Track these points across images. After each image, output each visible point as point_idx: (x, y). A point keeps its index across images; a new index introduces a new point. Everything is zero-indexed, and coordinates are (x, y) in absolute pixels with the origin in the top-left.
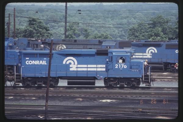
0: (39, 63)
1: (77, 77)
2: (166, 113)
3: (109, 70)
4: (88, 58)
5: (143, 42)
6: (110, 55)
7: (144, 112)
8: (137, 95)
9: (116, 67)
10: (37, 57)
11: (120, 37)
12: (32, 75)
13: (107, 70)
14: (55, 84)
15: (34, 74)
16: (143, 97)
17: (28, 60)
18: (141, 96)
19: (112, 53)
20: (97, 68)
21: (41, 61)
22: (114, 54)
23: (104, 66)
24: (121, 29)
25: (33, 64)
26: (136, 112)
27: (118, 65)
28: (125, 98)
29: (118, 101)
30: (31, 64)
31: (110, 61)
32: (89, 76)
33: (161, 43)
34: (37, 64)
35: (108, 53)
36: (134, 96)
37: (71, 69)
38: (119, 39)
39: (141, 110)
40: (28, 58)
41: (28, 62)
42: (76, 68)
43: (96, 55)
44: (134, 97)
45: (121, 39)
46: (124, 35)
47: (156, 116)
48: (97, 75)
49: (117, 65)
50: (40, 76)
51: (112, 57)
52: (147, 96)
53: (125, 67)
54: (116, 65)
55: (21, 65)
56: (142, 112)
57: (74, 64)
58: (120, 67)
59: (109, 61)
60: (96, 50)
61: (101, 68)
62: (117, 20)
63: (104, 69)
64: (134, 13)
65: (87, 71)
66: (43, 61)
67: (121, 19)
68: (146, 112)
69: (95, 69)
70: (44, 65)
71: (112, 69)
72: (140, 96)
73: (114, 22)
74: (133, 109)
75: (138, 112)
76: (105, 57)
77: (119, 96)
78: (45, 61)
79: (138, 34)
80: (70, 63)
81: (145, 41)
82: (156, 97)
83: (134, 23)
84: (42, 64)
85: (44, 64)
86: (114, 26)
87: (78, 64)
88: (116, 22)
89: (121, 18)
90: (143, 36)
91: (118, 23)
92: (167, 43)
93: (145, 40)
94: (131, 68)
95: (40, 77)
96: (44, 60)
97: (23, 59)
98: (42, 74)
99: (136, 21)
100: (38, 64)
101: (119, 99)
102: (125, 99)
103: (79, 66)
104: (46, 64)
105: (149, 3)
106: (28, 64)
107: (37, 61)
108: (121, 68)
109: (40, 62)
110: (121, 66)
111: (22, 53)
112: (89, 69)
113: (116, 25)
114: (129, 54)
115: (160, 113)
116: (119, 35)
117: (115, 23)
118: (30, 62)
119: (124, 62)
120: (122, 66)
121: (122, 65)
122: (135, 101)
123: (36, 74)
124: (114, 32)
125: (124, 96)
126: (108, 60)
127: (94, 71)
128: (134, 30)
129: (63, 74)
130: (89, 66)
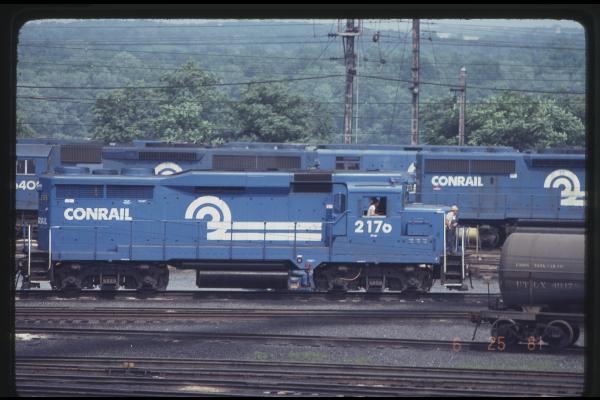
0: (108, 215)
1: (230, 261)
2: (211, 375)
3: (334, 238)
4: (265, 200)
5: (140, 146)
6: (337, 190)
7: (142, 372)
8: (119, 319)
9: (359, 230)
10: (102, 197)
11: (65, 129)
12: (85, 254)
13: (329, 239)
14: (157, 285)
15: (92, 253)
16: (139, 325)
17: (69, 205)
18: (132, 319)
19: (345, 185)
20: (295, 231)
21: (114, 210)
22: (351, 187)
23: (318, 226)
24: (69, 104)
25: (88, 218)
26: (114, 371)
27: (365, 221)
28: (81, 328)
29: (57, 336)
30: (81, 218)
31: (339, 209)
32: (269, 257)
33: (199, 149)
34: (100, 218)
35: (331, 184)
36: (111, 321)
37: (211, 236)
38: (59, 136)
39: (132, 365)
40: (72, 201)
41: (71, 214)
42: (228, 231)
43: (292, 189)
44: (110, 325)
45: (67, 137)
46: (76, 124)
47: (180, 383)
48: (295, 257)
49: (362, 223)
50: (111, 257)
51: (343, 197)
52: (151, 319)
53: (387, 228)
54: (356, 224)
55: (48, 221)
56: (134, 371)
57: (222, 220)
58: (370, 231)
59: (336, 211)
60: (292, 174)
61: (309, 231)
62: (54, 74)
63: (318, 237)
64: (110, 53)
65: (264, 243)
66: (122, 210)
67: (68, 71)
68: (148, 372)
69: (290, 237)
70: (124, 222)
71: (345, 235)
72: (129, 322)
73: (45, 80)
74: (107, 361)
75: (123, 371)
76: (323, 196)
77: (61, 322)
78: (127, 210)
79: (123, 121)
80: (209, 218)
81: (148, 145)
82: (179, 323)
83: (109, 84)
84: (118, 218)
85: (122, 218)
86: (43, 92)
87: (235, 219)
88: (51, 81)
89: (66, 67)
90: (141, 128)
91: (57, 84)
92: (217, 149)
93: (147, 138)
94: (405, 233)
95: (110, 260)
96: (125, 207)
97: (54, 202)
98: (116, 250)
99: (119, 81)
100: (106, 218)
101: (60, 331)
102: (81, 332)
103: (238, 225)
104: (130, 219)
105: (158, 21)
106: (70, 218)
107: (101, 210)
108: (373, 232)
109: (112, 212)
110: (374, 226)
111: (53, 184)
112: (270, 237)
113: (50, 91)
114: (399, 188)
115: (193, 375)
116: (61, 122)
117: (45, 85)
118: (77, 213)
119: (385, 214)
120: (377, 225)
121: (376, 222)
122: (111, 338)
123: (98, 253)
124: (44, 112)
125: (77, 322)
126: (330, 207)
127: (286, 243)
128: (112, 105)
129: (186, 251)
130: (270, 225)
